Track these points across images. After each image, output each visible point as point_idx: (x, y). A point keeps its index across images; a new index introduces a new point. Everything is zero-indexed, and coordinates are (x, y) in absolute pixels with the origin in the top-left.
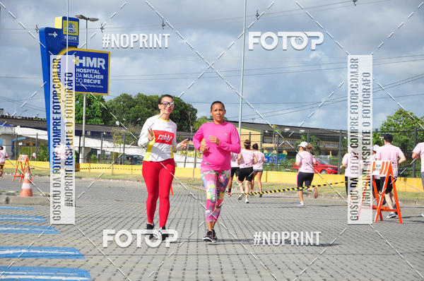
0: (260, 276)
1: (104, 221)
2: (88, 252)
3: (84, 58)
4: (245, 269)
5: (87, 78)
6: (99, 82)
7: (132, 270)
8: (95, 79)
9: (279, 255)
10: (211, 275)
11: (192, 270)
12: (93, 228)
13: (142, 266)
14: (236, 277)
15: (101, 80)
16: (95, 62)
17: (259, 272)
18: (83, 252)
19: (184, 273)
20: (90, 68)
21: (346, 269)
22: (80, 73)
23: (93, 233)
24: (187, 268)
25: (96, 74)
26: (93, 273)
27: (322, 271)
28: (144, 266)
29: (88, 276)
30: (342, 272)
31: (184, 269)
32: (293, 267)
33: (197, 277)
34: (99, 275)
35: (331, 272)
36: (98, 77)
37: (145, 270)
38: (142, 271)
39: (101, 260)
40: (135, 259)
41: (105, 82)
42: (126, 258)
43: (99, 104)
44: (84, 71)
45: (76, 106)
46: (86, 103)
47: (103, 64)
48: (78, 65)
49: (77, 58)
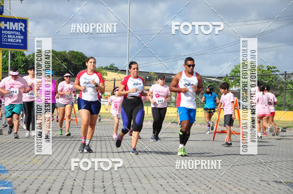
0: (141, 183)
1: (24, 145)
2: (11, 169)
3: (8, 23)
4: (130, 178)
5: (11, 38)
6: (20, 41)
7: (45, 181)
8: (17, 39)
9: (155, 168)
10: (104, 183)
11: (90, 180)
12: (16, 150)
13: (52, 178)
14: (123, 184)
15: (22, 39)
16: (16, 26)
17: (140, 181)
18: (7, 168)
19: (84, 182)
20: (12, 30)
21: (203, 176)
22: (5, 34)
23: (16, 154)
24: (86, 179)
25: (17, 35)
26: (15, 184)
27: (186, 179)
28: (54, 178)
29: (11, 186)
30: (200, 179)
31: (84, 180)
32: (165, 176)
33: (94, 185)
34: (19, 185)
35: (193, 179)
36: (19, 37)
37: (55, 181)
38: (52, 181)
39: (21, 174)
40: (47, 173)
41: (25, 41)
42: (41, 172)
43: (21, 58)
44: (9, 32)
45: (3, 59)
46: (11, 57)
47: (23, 28)
48: (3, 28)
49: (3, 22)
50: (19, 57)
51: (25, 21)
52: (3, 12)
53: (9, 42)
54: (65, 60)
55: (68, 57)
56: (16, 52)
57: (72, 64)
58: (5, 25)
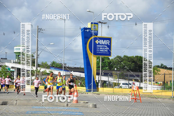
3: (100, 40)
5: (102, 49)
15: (108, 50)
22: (98, 47)
25: (105, 47)
43: (107, 61)
44: (100, 46)
45: (97, 62)
46: (101, 60)
47: (108, 43)
48: (98, 43)
49: (98, 40)
50: (106, 60)
51: (110, 39)
52: (98, 34)
53: (101, 52)
54: (134, 62)
55: (135, 60)
56: (105, 57)
57: (138, 64)
58: (99, 42)
